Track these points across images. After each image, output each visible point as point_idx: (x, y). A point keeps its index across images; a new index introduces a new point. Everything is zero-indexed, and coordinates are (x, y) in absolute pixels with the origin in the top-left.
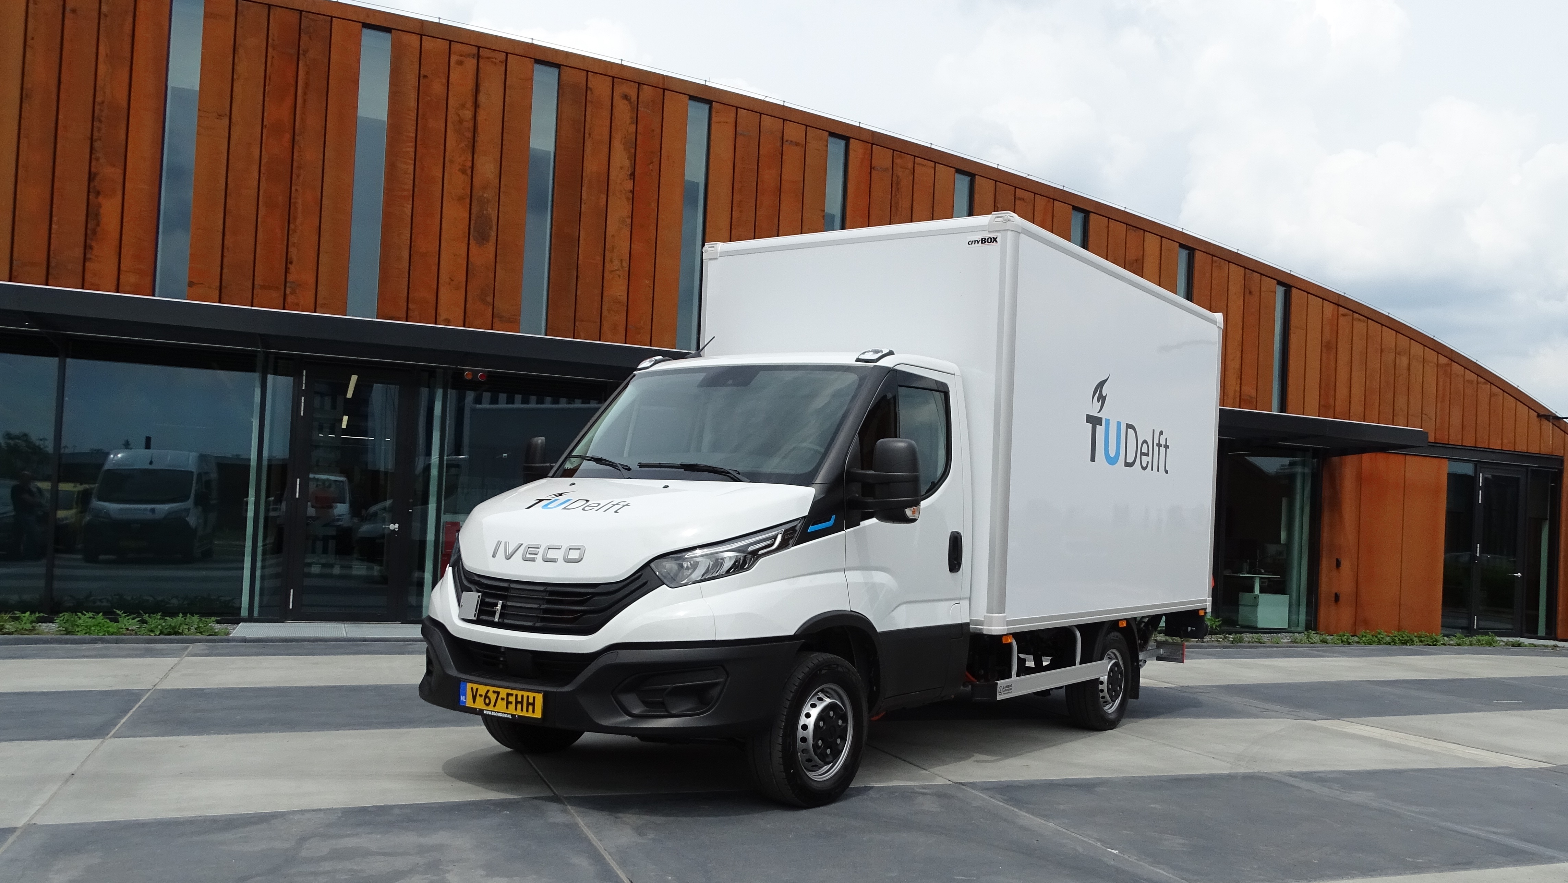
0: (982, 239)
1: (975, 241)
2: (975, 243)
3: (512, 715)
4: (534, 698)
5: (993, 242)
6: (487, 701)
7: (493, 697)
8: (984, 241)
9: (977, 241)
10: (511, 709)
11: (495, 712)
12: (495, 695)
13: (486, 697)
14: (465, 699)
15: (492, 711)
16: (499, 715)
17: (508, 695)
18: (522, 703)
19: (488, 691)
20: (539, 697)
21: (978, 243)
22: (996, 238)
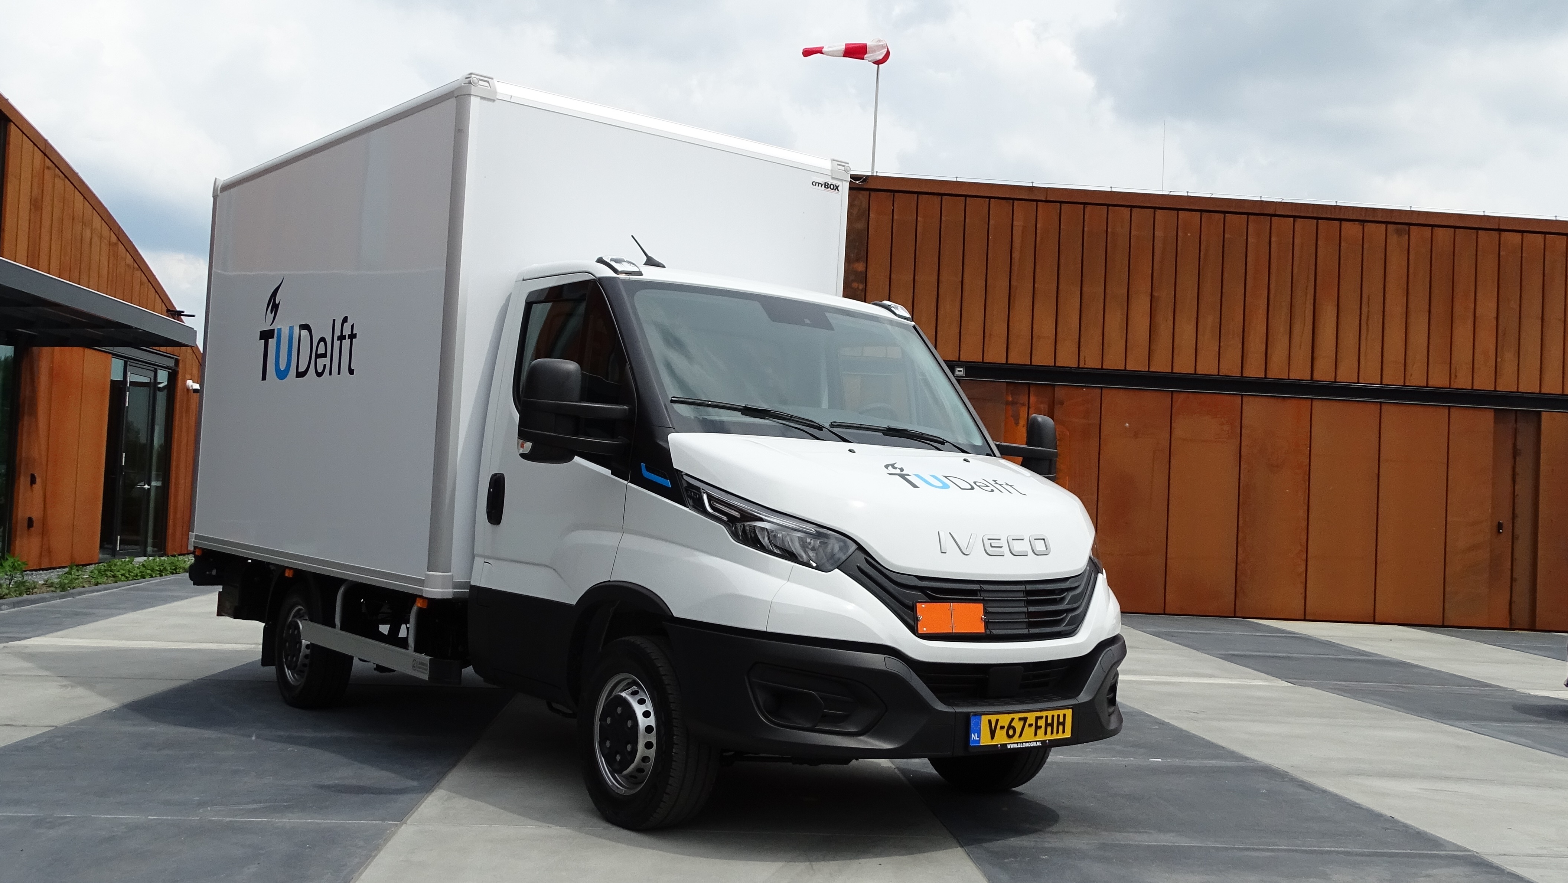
0: (825, 183)
1: (819, 183)
2: (818, 186)
3: (1042, 742)
4: (1064, 715)
5: (835, 190)
6: (1011, 732)
7: (1018, 725)
8: (827, 186)
9: (821, 184)
10: (1041, 736)
11: (1022, 743)
12: (1022, 723)
13: (1010, 726)
14: (979, 736)
15: (1018, 743)
16: (1027, 745)
17: (1037, 718)
18: (1052, 725)
19: (1013, 719)
20: (1069, 713)
21: (821, 186)
22: (838, 186)
